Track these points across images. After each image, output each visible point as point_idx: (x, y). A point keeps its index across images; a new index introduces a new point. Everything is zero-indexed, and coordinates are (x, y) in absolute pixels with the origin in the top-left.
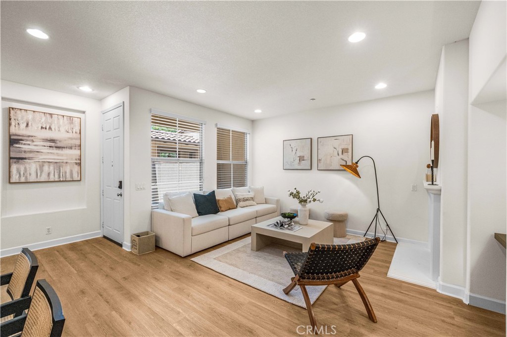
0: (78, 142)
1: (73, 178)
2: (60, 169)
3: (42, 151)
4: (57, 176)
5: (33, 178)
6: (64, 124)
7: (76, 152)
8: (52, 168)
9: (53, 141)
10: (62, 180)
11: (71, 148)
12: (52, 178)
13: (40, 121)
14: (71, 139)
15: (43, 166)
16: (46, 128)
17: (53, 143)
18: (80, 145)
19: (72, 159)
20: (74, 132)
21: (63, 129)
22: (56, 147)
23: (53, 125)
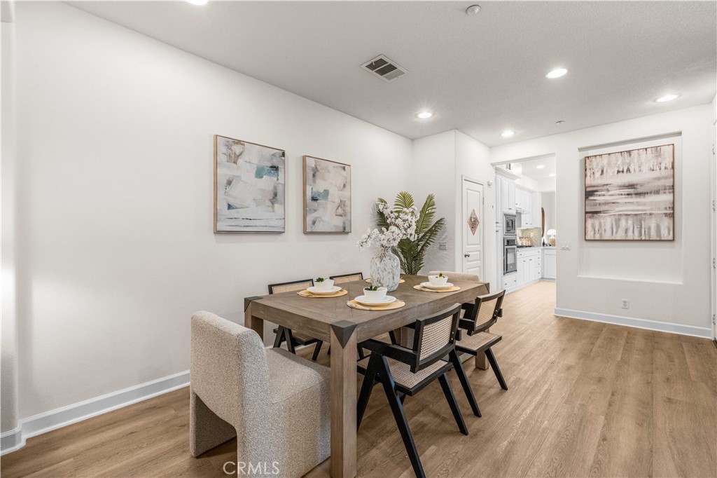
0: (669, 182)
1: (660, 236)
2: (641, 223)
3: (618, 201)
4: (636, 233)
5: (607, 236)
6: (647, 160)
7: (666, 198)
8: (630, 222)
9: (632, 186)
10: (643, 238)
11: (657, 192)
12: (630, 236)
13: (616, 164)
14: (658, 179)
15: (619, 220)
16: (623, 172)
17: (633, 190)
18: (673, 186)
19: (659, 209)
20: (663, 168)
21: (645, 168)
22: (636, 194)
23: (632, 165)
